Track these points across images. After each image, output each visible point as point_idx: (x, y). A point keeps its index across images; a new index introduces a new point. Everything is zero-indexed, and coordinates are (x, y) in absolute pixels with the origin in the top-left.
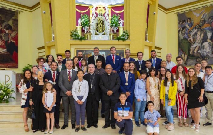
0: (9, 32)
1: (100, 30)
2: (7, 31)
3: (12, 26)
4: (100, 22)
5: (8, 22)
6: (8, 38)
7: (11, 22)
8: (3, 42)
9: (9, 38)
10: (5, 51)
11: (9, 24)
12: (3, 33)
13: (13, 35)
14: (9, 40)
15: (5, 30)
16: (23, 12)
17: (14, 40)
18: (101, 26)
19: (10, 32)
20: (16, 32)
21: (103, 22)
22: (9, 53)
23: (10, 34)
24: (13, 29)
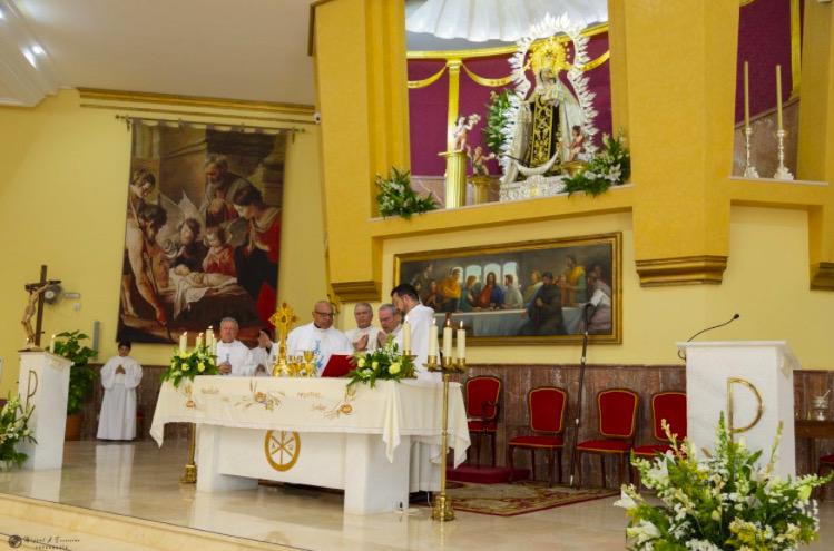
0: (249, 212)
1: (541, 154)
2: (243, 212)
3: (263, 191)
4: (543, 113)
5: (249, 179)
6: (244, 236)
7: (257, 178)
8: (226, 251)
9: (248, 235)
10: (233, 284)
11: (251, 186)
12: (228, 219)
13: (264, 222)
14: (246, 244)
15: (237, 207)
16: (303, 131)
17: (264, 242)
18: (545, 131)
19: (253, 214)
20: (273, 209)
21: (556, 111)
22: (244, 292)
23: (253, 219)
24: (264, 200)
